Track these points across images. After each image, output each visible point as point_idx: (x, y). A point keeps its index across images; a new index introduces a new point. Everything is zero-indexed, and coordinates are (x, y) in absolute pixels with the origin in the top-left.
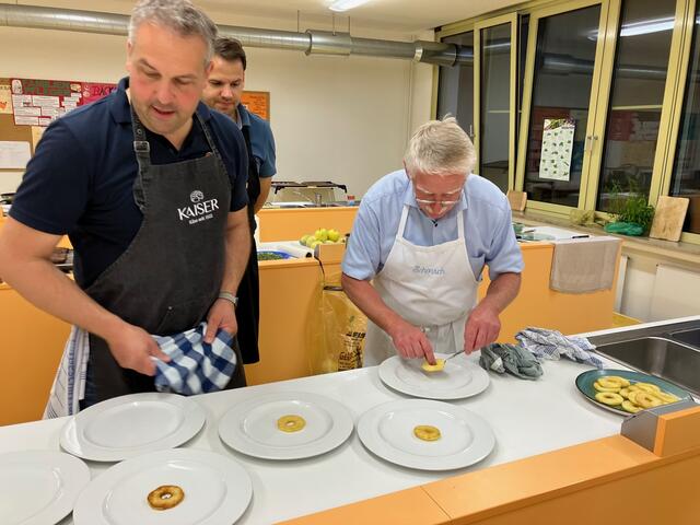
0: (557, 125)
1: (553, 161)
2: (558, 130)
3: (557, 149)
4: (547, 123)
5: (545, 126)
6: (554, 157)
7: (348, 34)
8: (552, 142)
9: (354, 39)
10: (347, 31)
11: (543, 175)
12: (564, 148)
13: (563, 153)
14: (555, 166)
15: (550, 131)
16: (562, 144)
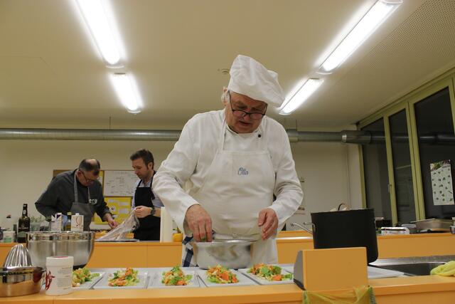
0: (438, 166)
1: (441, 192)
2: (439, 169)
3: (441, 183)
4: (432, 166)
5: (431, 168)
6: (441, 189)
7: (296, 130)
8: (437, 178)
9: (300, 133)
10: (295, 128)
11: (436, 203)
12: (446, 181)
13: (447, 185)
14: (443, 195)
15: (435, 171)
16: (444, 179)
